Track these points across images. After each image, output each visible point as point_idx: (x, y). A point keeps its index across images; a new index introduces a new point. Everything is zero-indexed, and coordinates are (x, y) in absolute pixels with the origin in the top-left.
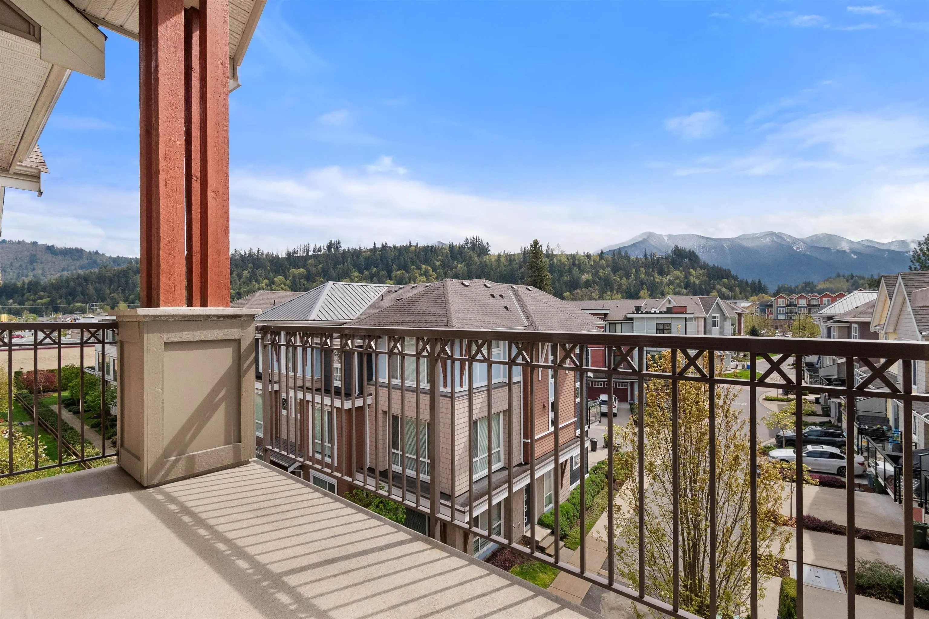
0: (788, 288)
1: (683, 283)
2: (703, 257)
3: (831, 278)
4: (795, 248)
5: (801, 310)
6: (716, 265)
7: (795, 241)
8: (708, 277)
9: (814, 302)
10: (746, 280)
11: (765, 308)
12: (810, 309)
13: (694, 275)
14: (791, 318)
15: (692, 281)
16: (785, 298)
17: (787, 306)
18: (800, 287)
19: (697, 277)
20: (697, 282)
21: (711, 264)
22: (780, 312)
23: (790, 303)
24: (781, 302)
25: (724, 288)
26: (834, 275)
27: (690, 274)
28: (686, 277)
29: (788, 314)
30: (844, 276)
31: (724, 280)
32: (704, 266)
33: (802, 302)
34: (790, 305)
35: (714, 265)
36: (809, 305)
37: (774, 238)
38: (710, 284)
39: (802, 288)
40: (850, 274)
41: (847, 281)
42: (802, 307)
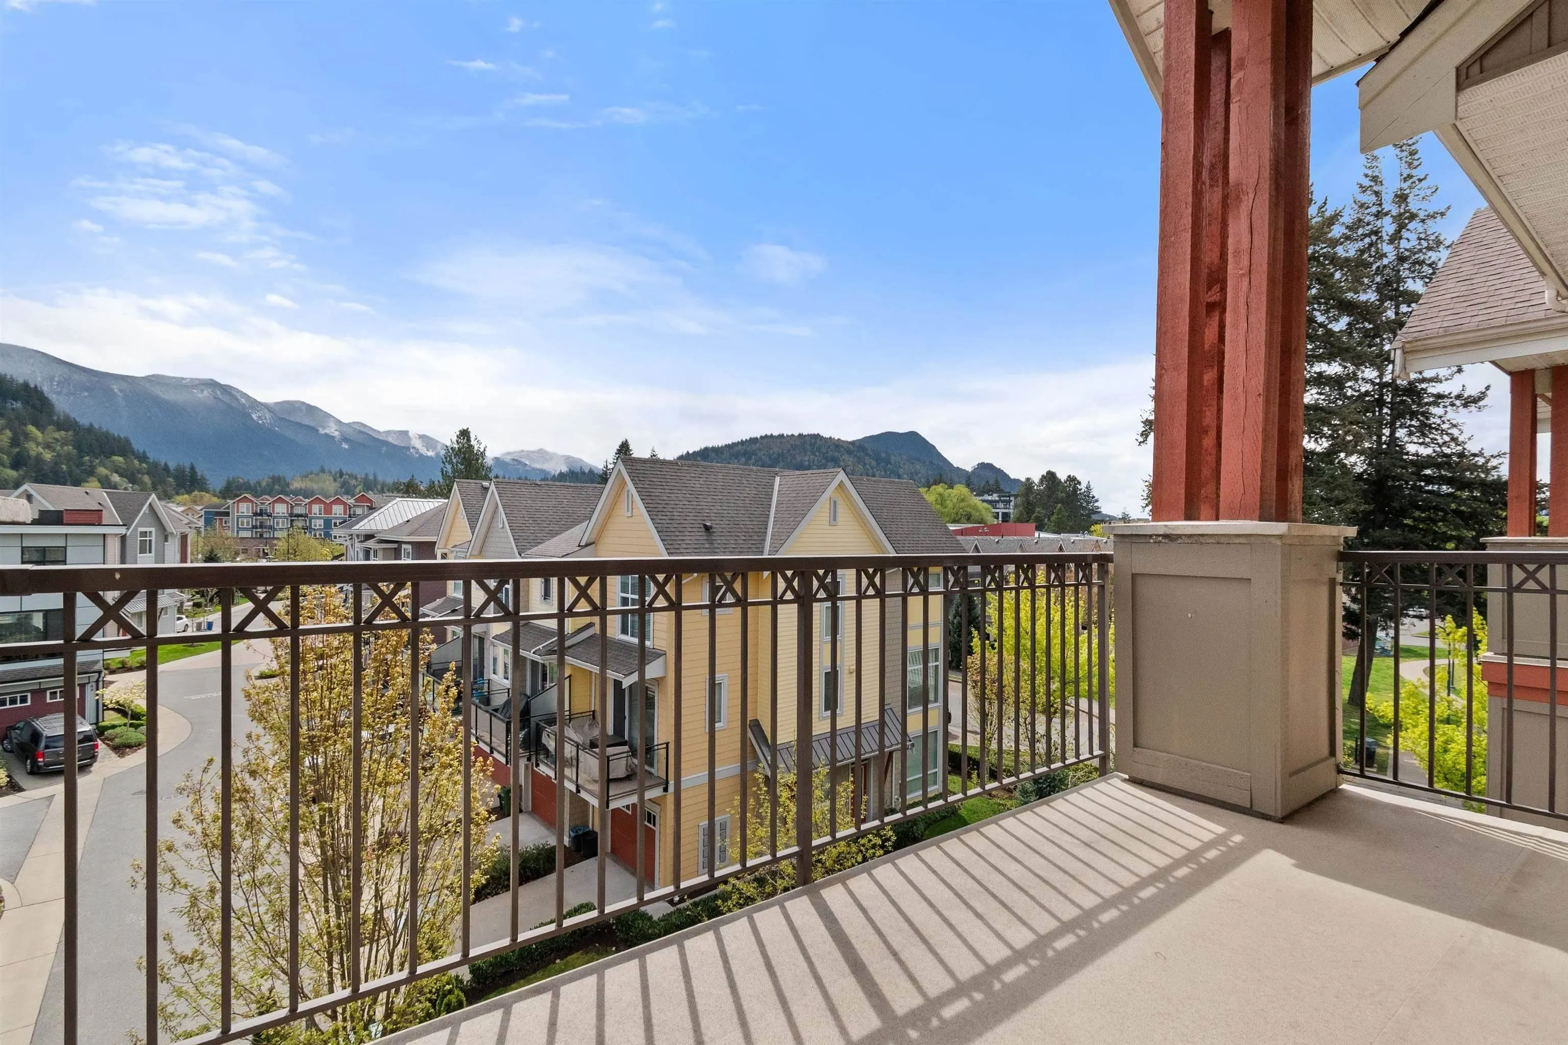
0: (244, 484)
1: (8, 454)
2: (62, 404)
3: (311, 473)
4: (254, 417)
5: (278, 523)
6: (96, 426)
7: (255, 404)
8: (74, 447)
9: (298, 510)
10: (166, 464)
11: (214, 516)
12: (292, 521)
13: (40, 439)
14: (261, 535)
15: (33, 453)
16: (252, 501)
17: (256, 514)
18: (264, 484)
19: (48, 446)
20: (48, 456)
21: (84, 421)
22: (242, 524)
23: (261, 510)
24: (245, 509)
25: (115, 475)
26: (316, 469)
27: (27, 437)
28: (15, 442)
29: (256, 528)
30: (330, 472)
31: (115, 458)
32: (66, 424)
33: (281, 509)
34: (261, 514)
35: (91, 425)
36: (291, 515)
37: (219, 393)
38: (80, 464)
39: (268, 485)
40: (338, 469)
41: (335, 480)
42: (281, 517)
